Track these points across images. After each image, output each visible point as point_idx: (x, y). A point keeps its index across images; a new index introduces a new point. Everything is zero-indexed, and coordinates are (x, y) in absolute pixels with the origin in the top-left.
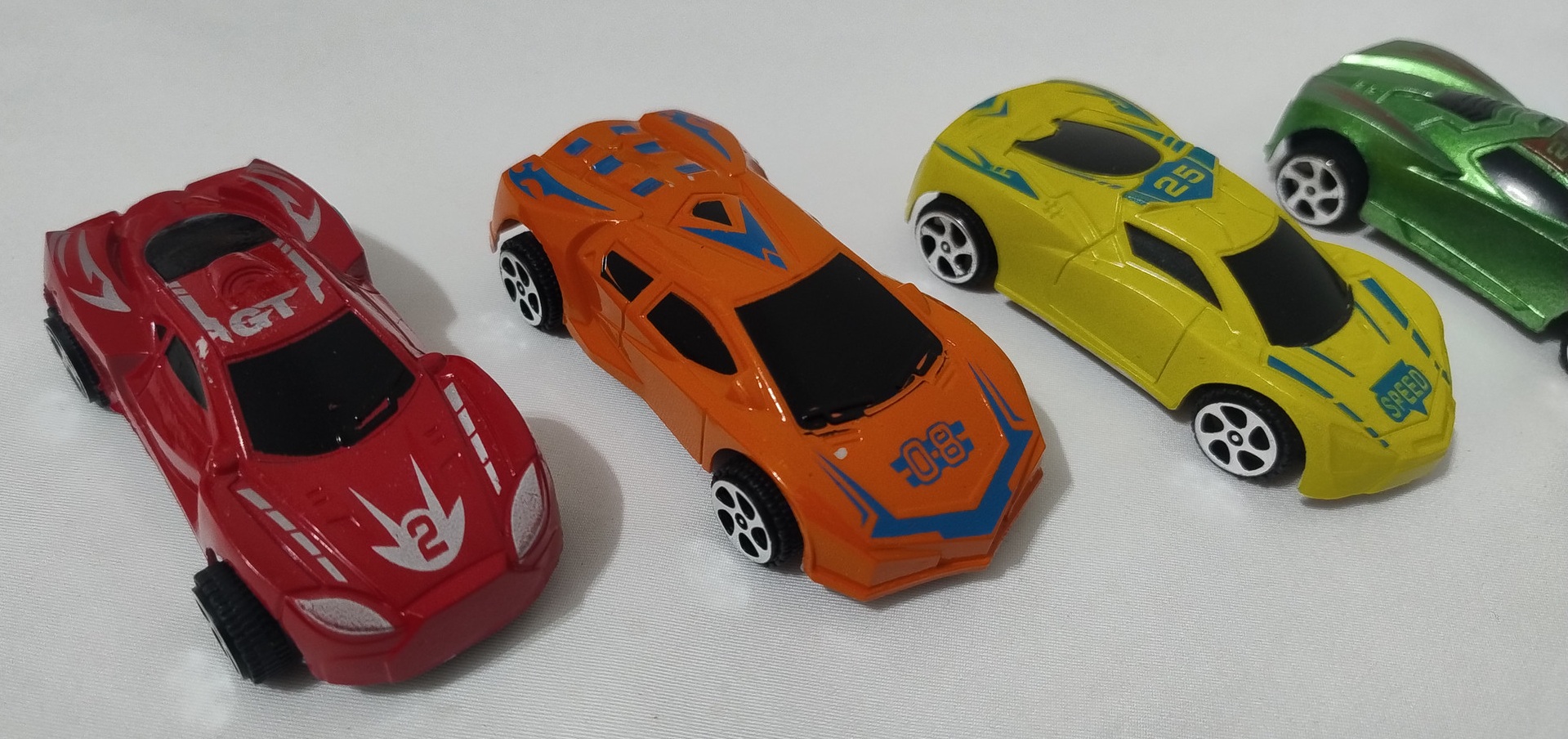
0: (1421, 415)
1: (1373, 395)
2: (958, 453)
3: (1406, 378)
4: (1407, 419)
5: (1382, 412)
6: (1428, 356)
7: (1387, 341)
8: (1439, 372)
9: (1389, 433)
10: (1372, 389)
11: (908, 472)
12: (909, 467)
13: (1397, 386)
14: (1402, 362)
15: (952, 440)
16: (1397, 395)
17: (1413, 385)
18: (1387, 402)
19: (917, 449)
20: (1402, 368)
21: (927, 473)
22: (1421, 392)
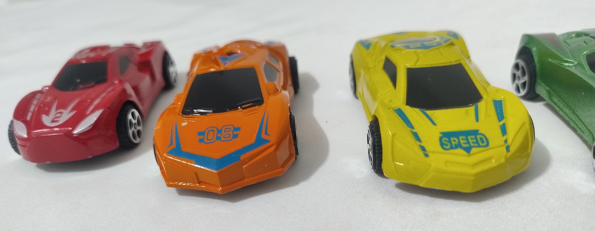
0: (464, 153)
1: (440, 135)
2: (229, 137)
3: (473, 137)
4: (452, 151)
5: (438, 143)
6: (503, 136)
7: (477, 120)
8: (505, 145)
9: (433, 152)
10: (442, 133)
11: (202, 137)
12: (204, 136)
13: (461, 138)
14: (478, 131)
15: (231, 133)
16: (457, 140)
17: (475, 141)
18: (445, 141)
19: (214, 131)
20: (475, 133)
21: (209, 140)
22: (477, 145)
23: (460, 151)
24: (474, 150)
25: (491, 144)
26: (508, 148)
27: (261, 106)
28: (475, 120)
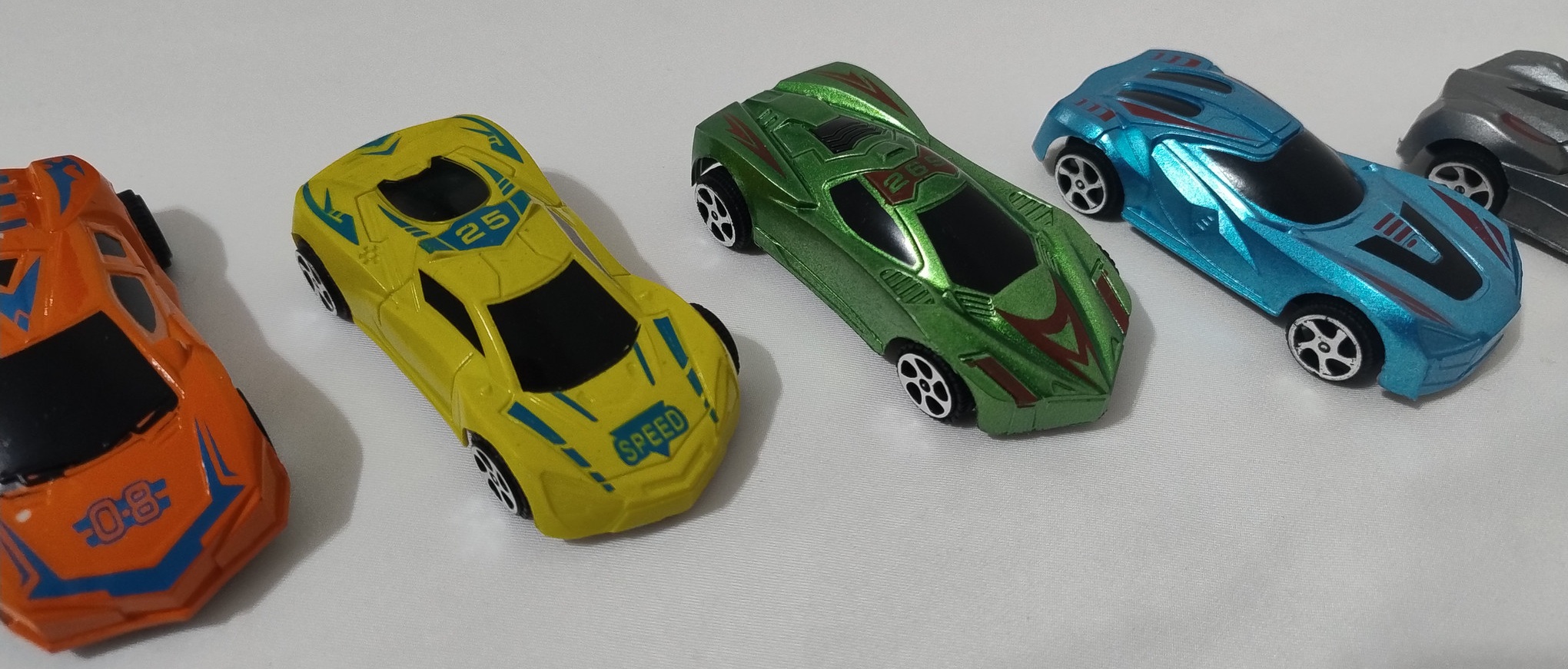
0: (661, 457)
1: (612, 438)
2: (152, 510)
3: (660, 419)
4: (643, 463)
5: (615, 456)
6: (699, 395)
7: (653, 383)
8: (708, 410)
9: (617, 477)
10: (612, 433)
11: (89, 532)
12: (92, 527)
13: (644, 429)
14: (661, 403)
15: (149, 498)
16: (641, 437)
17: (665, 426)
18: (625, 446)
19: (107, 508)
20: (659, 409)
21: (109, 533)
22: (671, 433)
23: (654, 457)
24: (673, 445)
25: (691, 421)
26: (715, 419)
27: (176, 410)
28: (649, 383)
